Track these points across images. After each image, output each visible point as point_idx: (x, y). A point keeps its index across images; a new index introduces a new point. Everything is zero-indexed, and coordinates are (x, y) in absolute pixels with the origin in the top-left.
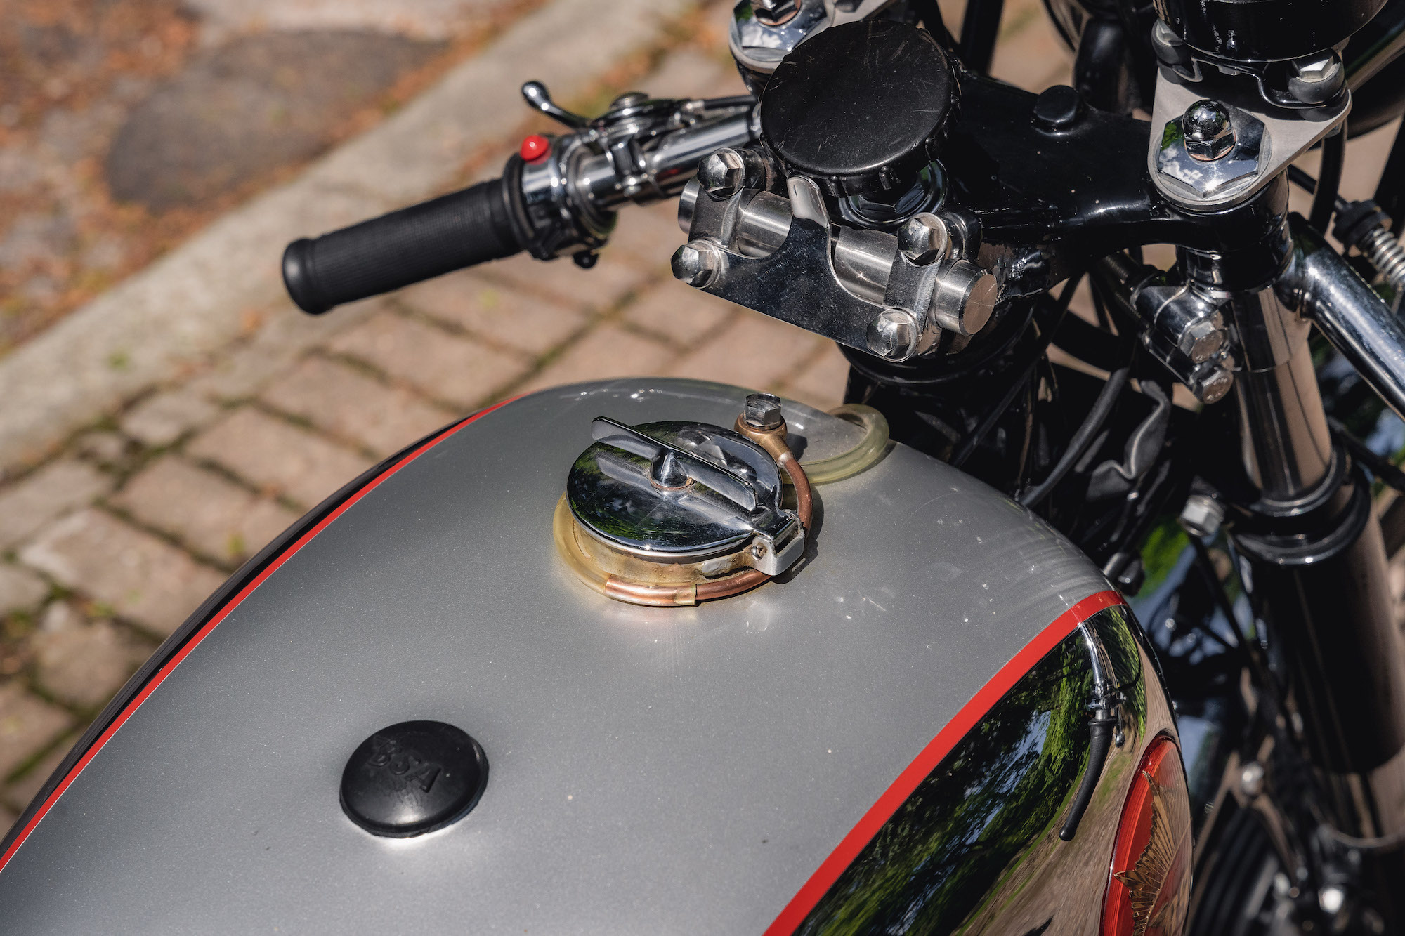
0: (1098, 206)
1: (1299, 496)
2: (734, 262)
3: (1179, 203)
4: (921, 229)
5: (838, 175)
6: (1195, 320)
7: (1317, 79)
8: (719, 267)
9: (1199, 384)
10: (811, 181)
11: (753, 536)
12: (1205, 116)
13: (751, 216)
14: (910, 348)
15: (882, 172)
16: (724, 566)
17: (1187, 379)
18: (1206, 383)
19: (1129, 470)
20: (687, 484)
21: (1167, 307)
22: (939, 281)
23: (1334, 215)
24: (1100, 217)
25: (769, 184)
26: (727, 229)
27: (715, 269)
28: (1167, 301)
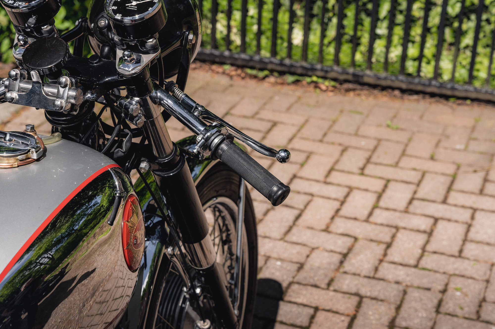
0: (106, 78)
1: (166, 157)
2: (19, 95)
3: (124, 74)
4: (63, 79)
5: (42, 69)
6: (133, 105)
7: (151, 43)
8: (16, 97)
9: (136, 122)
10: (36, 71)
11: (30, 150)
12: (127, 53)
13: (23, 85)
14: (64, 107)
15: (53, 67)
16: (24, 157)
17: (133, 122)
18: (138, 122)
19: (123, 150)
20: (13, 141)
21: (126, 104)
22: (69, 92)
23: (164, 85)
24: (107, 81)
25: (26, 78)
26: (17, 88)
27: (15, 97)
28: (126, 102)
